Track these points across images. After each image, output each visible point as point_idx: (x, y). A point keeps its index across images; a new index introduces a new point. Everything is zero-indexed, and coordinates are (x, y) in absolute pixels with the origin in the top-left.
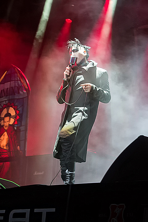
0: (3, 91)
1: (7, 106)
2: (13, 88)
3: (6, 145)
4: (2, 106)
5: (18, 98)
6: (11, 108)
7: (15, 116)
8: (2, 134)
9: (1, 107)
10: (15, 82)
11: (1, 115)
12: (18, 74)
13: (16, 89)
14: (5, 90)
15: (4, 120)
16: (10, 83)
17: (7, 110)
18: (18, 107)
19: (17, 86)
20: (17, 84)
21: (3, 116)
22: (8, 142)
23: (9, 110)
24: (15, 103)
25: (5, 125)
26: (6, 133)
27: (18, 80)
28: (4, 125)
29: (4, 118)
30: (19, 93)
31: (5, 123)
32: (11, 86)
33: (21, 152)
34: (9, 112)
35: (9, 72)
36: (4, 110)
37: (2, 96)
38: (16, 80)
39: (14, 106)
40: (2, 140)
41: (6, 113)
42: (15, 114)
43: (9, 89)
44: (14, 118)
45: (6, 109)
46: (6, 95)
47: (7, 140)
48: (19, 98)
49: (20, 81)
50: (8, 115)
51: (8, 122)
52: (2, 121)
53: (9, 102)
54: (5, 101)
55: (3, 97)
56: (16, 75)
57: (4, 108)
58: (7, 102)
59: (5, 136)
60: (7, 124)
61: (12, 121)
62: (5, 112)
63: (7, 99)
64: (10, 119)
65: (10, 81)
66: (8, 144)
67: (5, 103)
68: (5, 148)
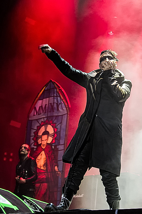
0: (41, 107)
1: (45, 124)
2: (52, 105)
3: (44, 165)
4: (40, 123)
5: (56, 115)
6: (49, 125)
7: (53, 134)
8: (40, 153)
9: (39, 125)
10: (54, 98)
11: (39, 133)
12: (58, 90)
13: (55, 106)
14: (44, 107)
15: (41, 138)
16: (49, 99)
17: (45, 128)
18: (56, 125)
19: (56, 102)
20: (56, 100)
21: (40, 134)
22: (45, 162)
23: (48, 128)
24: (54, 121)
25: (43, 144)
26: (43, 152)
27: (57, 96)
28: (41, 144)
29: (41, 136)
30: (58, 110)
31: (42, 142)
32: (50, 103)
33: (59, 172)
34: (47, 130)
35: (48, 87)
36: (42, 127)
37: (40, 112)
38: (55, 96)
39: (53, 123)
40: (39, 160)
41: (44, 131)
42: (53, 132)
43: (47, 106)
44: (53, 137)
45: (44, 126)
46: (44, 112)
47: (45, 160)
48: (58, 115)
49: (60, 97)
50: (46, 133)
51: (45, 140)
52: (40, 140)
53: (47, 119)
54: (44, 118)
55: (41, 114)
56: (55, 90)
57: (42, 126)
58: (45, 119)
59: (42, 155)
60: (44, 143)
61: (50, 140)
62: (43, 129)
63: (45, 116)
64: (48, 137)
65: (49, 97)
66: (46, 164)
67: (43, 121)
68: (42, 168)
